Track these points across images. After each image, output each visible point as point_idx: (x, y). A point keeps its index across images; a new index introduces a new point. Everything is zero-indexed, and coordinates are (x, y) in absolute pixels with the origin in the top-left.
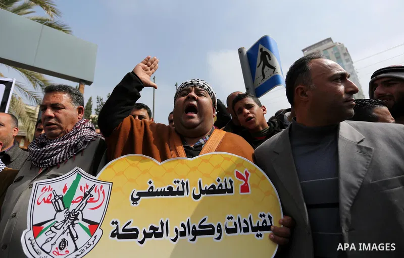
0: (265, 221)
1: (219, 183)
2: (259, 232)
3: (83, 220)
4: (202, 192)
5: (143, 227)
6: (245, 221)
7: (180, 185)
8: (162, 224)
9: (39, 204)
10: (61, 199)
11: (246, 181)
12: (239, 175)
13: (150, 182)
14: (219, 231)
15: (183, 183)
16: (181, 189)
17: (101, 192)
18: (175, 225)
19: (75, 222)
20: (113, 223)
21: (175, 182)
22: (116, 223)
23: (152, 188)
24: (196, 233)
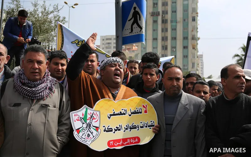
0: (152, 124)
1: (137, 110)
2: (150, 127)
3: (93, 126)
4: (132, 113)
5: (114, 128)
6: (146, 124)
7: (124, 111)
8: (120, 126)
9: (75, 121)
10: (83, 119)
11: (146, 108)
12: (144, 106)
13: (113, 110)
14: (138, 127)
15: (125, 110)
16: (124, 113)
17: (96, 115)
18: (124, 126)
19: (90, 127)
20: (103, 127)
21: (122, 110)
22: (105, 126)
23: (114, 112)
24: (131, 128)
